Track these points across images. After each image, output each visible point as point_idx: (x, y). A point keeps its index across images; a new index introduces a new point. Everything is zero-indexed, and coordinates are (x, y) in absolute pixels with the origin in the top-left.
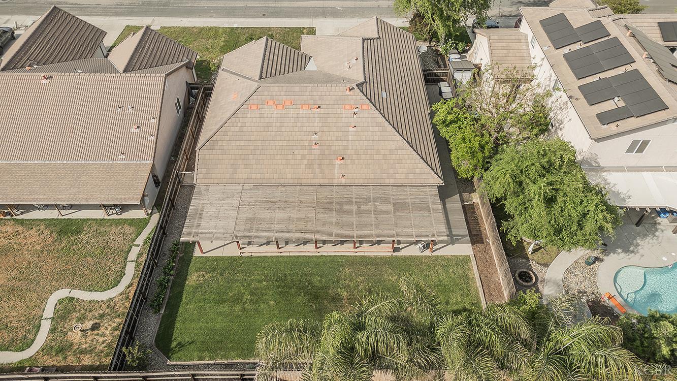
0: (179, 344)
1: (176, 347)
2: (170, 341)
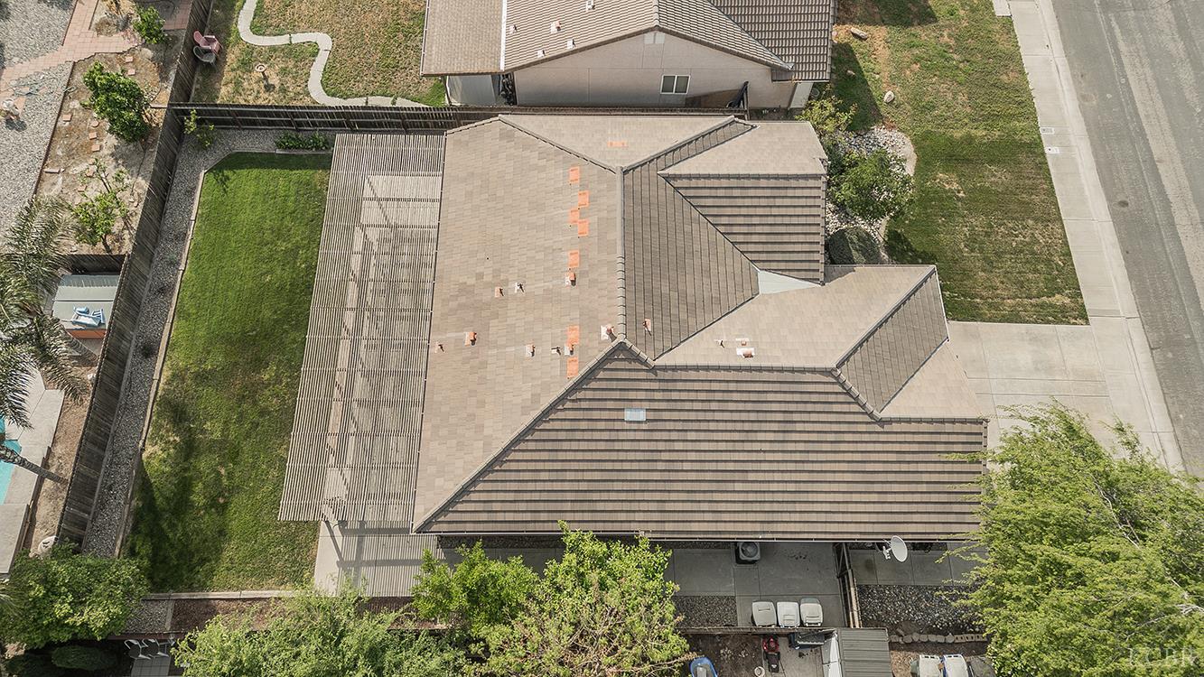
0: (227, 178)
1: (223, 175)
2: (231, 168)
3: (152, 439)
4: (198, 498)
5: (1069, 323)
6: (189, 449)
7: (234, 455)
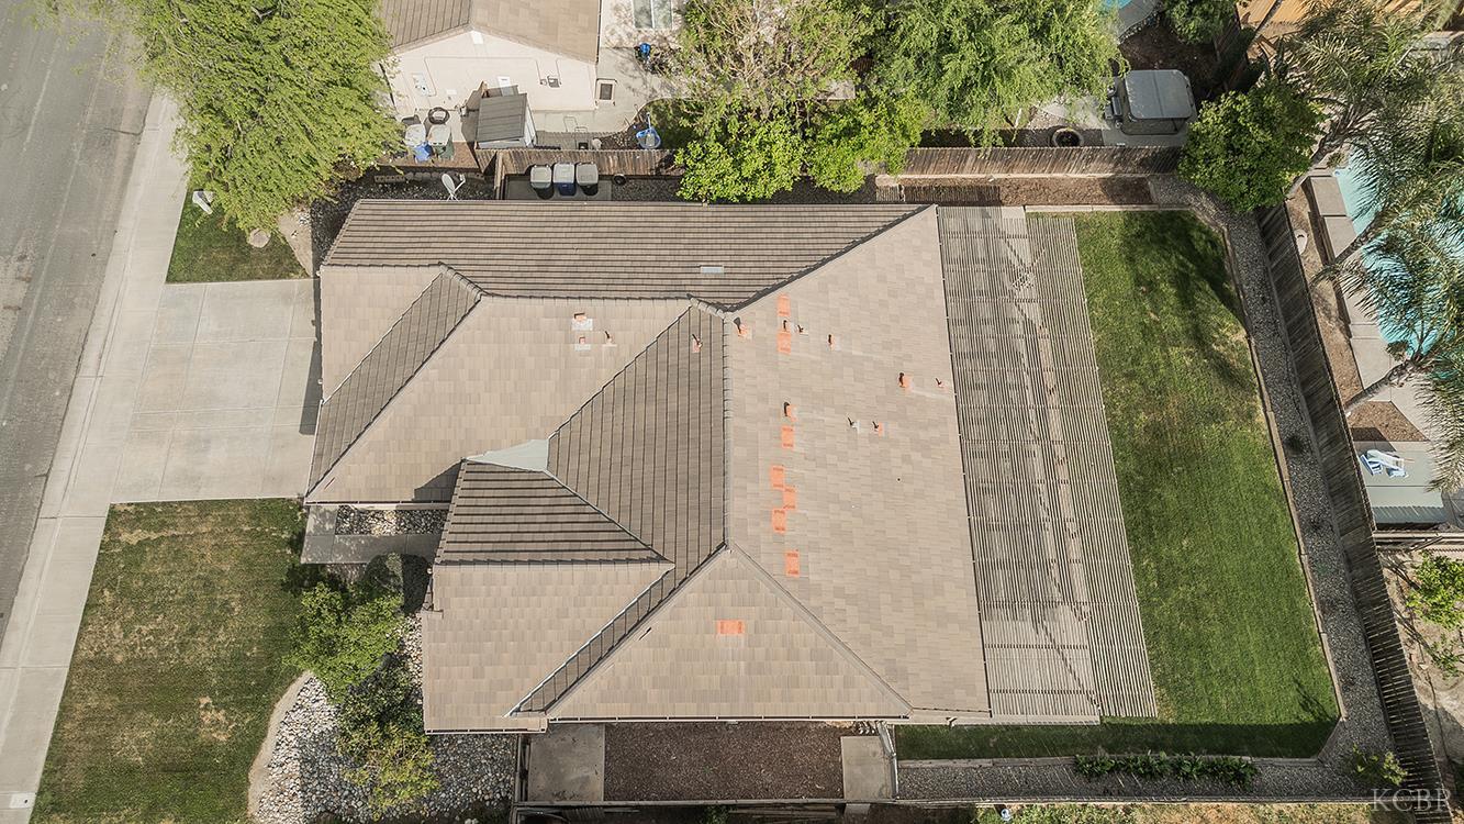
1: (1313, 712)
3: (1243, 348)
4: (1168, 289)
5: (138, 504)
6: (1199, 338)
7: (1147, 331)
